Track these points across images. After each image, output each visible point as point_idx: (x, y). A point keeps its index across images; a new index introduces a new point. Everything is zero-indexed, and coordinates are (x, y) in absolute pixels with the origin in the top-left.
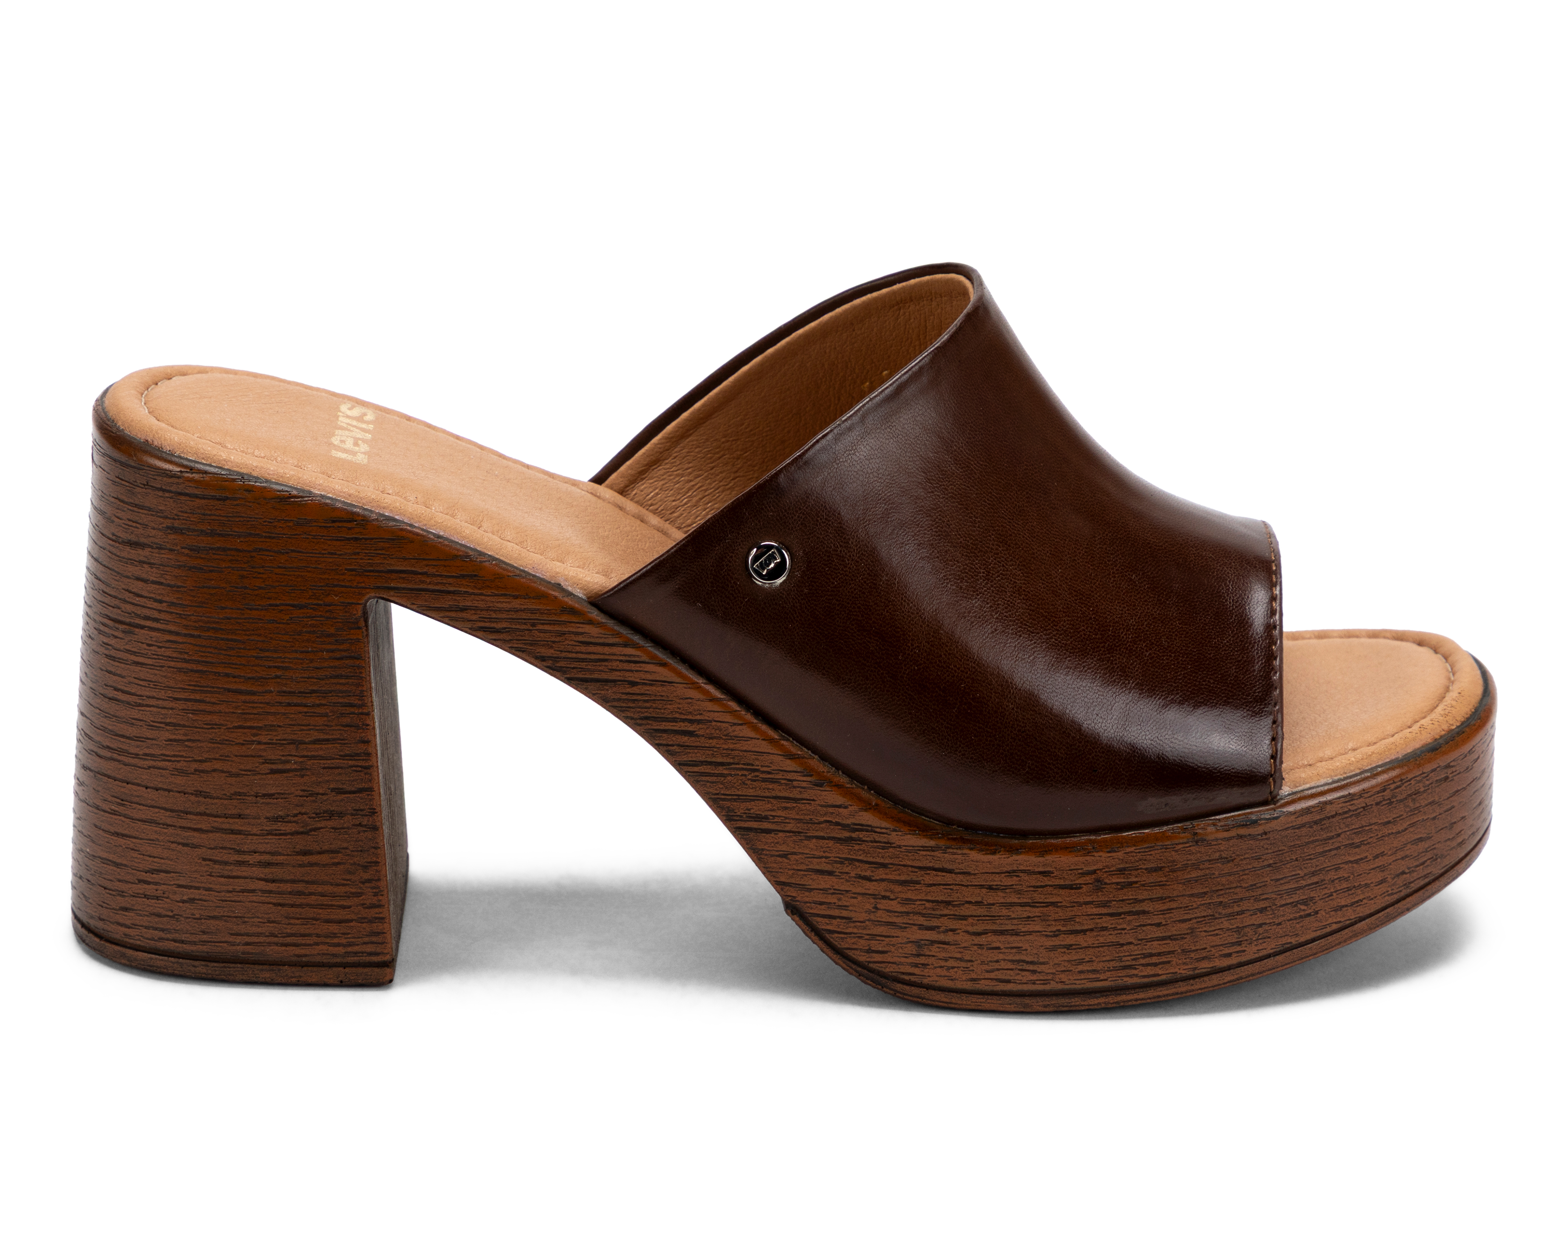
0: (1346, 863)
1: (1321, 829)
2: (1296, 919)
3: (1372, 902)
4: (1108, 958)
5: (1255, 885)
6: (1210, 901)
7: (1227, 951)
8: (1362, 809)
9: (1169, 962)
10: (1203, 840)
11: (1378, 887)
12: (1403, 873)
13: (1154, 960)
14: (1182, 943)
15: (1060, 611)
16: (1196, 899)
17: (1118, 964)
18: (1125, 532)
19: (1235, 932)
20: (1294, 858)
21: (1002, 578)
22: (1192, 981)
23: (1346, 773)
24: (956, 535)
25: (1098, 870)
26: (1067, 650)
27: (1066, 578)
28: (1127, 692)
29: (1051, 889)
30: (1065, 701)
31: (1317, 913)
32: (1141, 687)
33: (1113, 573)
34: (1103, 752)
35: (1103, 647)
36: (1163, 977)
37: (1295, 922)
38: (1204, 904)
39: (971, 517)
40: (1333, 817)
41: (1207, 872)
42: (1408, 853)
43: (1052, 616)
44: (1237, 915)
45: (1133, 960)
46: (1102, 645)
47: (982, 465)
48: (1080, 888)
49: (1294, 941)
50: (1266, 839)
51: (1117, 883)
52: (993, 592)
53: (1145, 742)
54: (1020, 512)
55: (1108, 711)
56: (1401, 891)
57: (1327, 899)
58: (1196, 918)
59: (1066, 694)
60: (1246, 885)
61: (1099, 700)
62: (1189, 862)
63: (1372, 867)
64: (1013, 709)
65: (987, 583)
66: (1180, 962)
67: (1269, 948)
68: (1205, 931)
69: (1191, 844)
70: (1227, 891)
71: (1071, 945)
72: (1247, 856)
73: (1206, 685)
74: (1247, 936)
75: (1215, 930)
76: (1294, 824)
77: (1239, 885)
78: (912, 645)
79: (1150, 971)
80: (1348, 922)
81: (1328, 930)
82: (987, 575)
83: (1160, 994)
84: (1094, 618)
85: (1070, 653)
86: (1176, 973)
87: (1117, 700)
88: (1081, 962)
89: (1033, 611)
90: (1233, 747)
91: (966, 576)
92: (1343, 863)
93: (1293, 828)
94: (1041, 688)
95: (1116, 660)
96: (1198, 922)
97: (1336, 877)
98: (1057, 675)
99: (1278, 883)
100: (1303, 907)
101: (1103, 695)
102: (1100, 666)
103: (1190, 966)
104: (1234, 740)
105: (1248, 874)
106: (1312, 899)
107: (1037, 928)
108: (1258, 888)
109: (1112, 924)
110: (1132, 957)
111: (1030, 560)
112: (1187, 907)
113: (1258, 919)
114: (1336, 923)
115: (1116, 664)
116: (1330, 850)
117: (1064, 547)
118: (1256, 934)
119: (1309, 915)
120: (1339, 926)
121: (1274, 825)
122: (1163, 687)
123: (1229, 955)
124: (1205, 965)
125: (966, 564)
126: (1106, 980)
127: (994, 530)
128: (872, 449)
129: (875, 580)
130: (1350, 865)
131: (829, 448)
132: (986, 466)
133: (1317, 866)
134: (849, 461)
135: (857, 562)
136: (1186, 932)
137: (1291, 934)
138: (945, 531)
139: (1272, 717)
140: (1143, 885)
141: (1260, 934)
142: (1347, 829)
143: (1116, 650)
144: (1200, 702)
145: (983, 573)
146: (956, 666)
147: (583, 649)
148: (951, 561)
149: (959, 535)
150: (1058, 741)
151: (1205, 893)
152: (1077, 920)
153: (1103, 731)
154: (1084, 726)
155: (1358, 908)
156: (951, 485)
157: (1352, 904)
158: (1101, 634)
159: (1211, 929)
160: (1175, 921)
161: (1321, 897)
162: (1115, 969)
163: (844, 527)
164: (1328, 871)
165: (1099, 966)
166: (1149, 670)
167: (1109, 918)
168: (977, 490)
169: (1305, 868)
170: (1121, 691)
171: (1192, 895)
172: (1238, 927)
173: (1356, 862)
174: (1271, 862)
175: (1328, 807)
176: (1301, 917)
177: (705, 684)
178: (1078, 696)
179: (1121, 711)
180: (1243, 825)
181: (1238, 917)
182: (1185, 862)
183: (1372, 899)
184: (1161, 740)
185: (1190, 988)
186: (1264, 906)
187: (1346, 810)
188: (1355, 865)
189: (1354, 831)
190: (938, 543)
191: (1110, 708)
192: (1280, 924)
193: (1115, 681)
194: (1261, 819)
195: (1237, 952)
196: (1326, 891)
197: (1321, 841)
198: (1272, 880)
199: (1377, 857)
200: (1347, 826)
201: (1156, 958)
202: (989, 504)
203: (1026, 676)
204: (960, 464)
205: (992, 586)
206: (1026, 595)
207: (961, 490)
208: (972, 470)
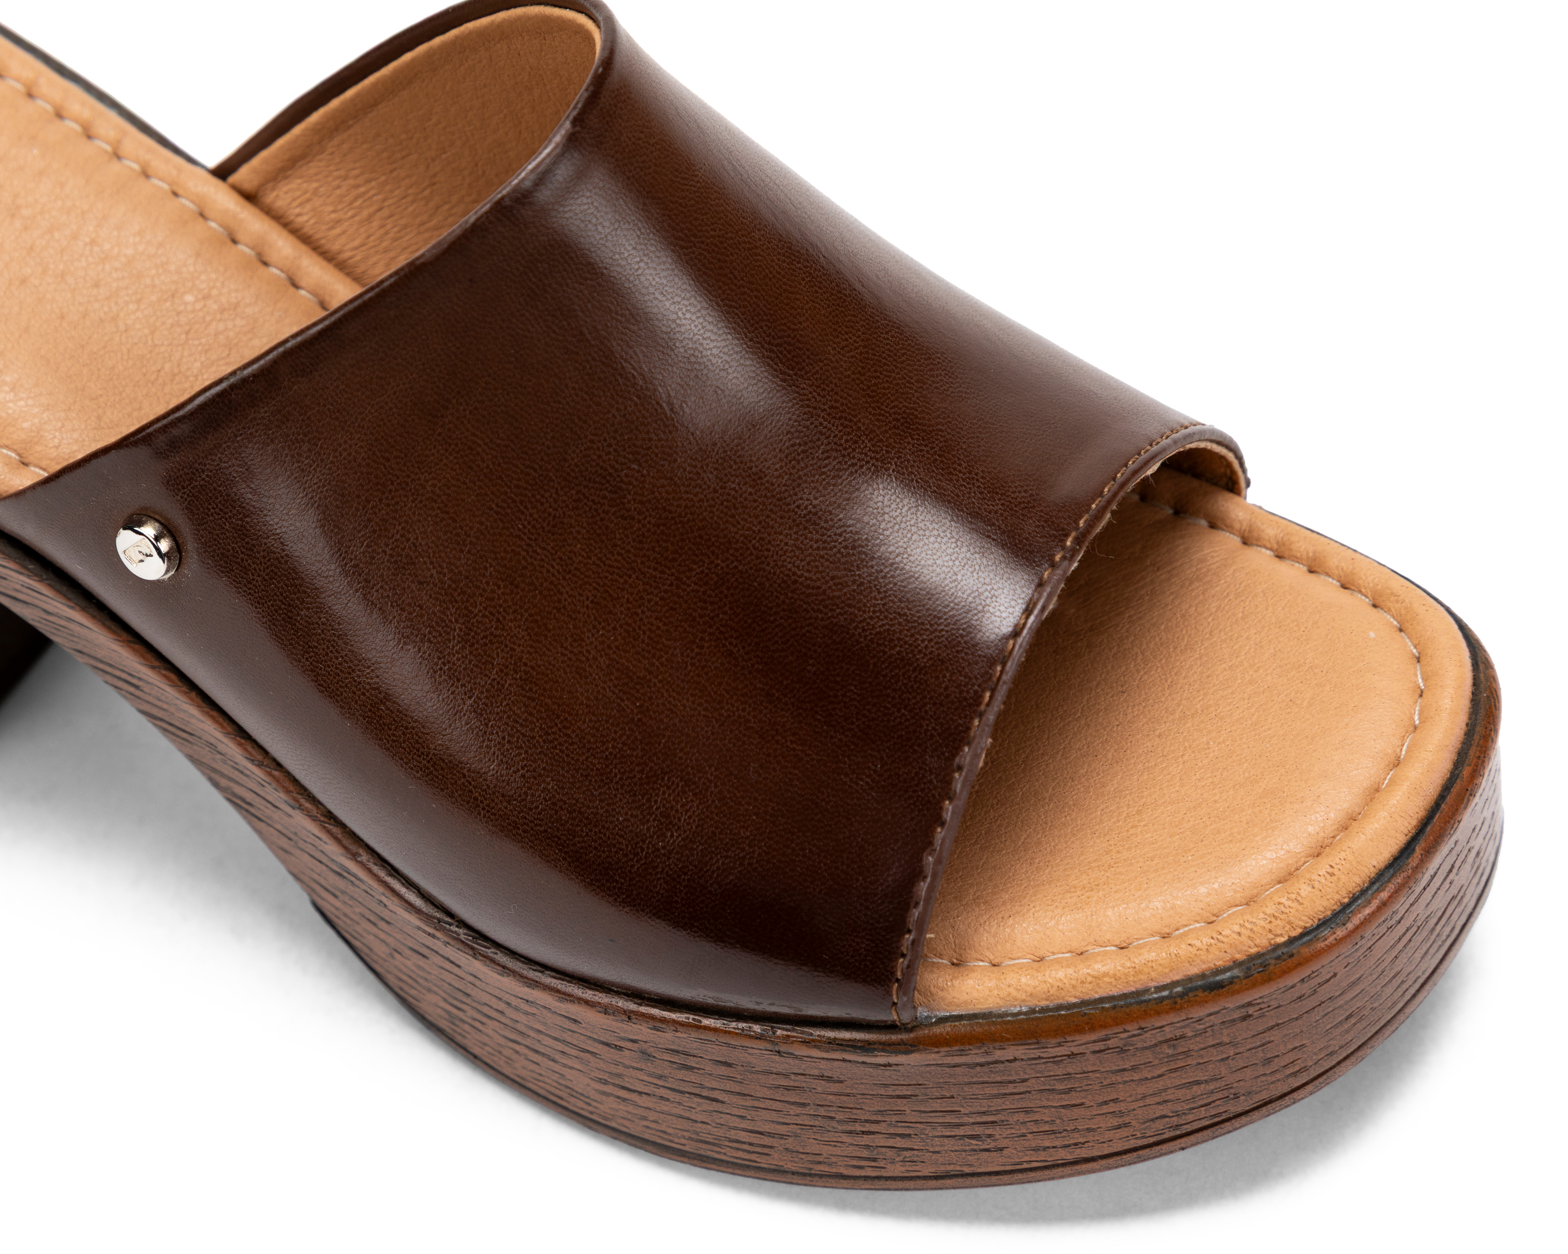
12: (1161, 1117)
13: (746, 1147)
14: (782, 1142)
16: (793, 1107)
18: (757, 558)
19: (866, 1148)
27: (609, 647)
31: (1000, 1149)
33: (702, 639)
35: (641, 772)
37: (964, 1153)
38: (806, 1114)
39: (458, 535)
42: (1171, 1097)
43: (564, 711)
45: (718, 1141)
54: (554, 526)
56: (1162, 1134)
57: (1017, 1139)
58: (798, 1124)
63: (1096, 1112)
65: (463, 648)
66: (784, 1157)
67: (926, 1171)
68: (815, 1139)
70: (841, 1109)
74: (885, 1155)
75: (829, 1141)
77: (859, 1107)
80: (1060, 1162)
81: (1024, 1166)
82: (465, 634)
84: (640, 720)
89: (534, 700)
92: (1039, 1107)
96: (802, 1128)
97: (1028, 1120)
100: (974, 1142)
105: (872, 1100)
106: (988, 1136)
108: (890, 1114)
111: (550, 613)
112: (782, 1111)
113: (899, 1143)
116: (1014, 1093)
117: (623, 590)
118: (899, 1155)
119: (986, 1150)
127: (496, 559)
129: (291, 612)
133: (992, 1106)
136: (783, 1133)
137: (960, 1163)
141: (905, 1158)
151: (806, 1104)
156: (433, 479)
157: (1064, 1146)
159: (822, 1139)
160: (765, 1120)
161: (1004, 1136)
164: (1012, 1112)
166: (712, 819)
169: (968, 1106)
171: (787, 1102)
172: (866, 1145)
173: (1066, 1107)
176: (973, 1150)
182: (767, 1068)
183: (1103, 1142)
186: (906, 1133)
188: (1063, 1111)
192: (936, 1152)
196: (1013, 1131)
202: (497, 513)
204: (457, 445)
205: (471, 653)
206: (526, 673)
207: (449, 488)
208: (478, 453)
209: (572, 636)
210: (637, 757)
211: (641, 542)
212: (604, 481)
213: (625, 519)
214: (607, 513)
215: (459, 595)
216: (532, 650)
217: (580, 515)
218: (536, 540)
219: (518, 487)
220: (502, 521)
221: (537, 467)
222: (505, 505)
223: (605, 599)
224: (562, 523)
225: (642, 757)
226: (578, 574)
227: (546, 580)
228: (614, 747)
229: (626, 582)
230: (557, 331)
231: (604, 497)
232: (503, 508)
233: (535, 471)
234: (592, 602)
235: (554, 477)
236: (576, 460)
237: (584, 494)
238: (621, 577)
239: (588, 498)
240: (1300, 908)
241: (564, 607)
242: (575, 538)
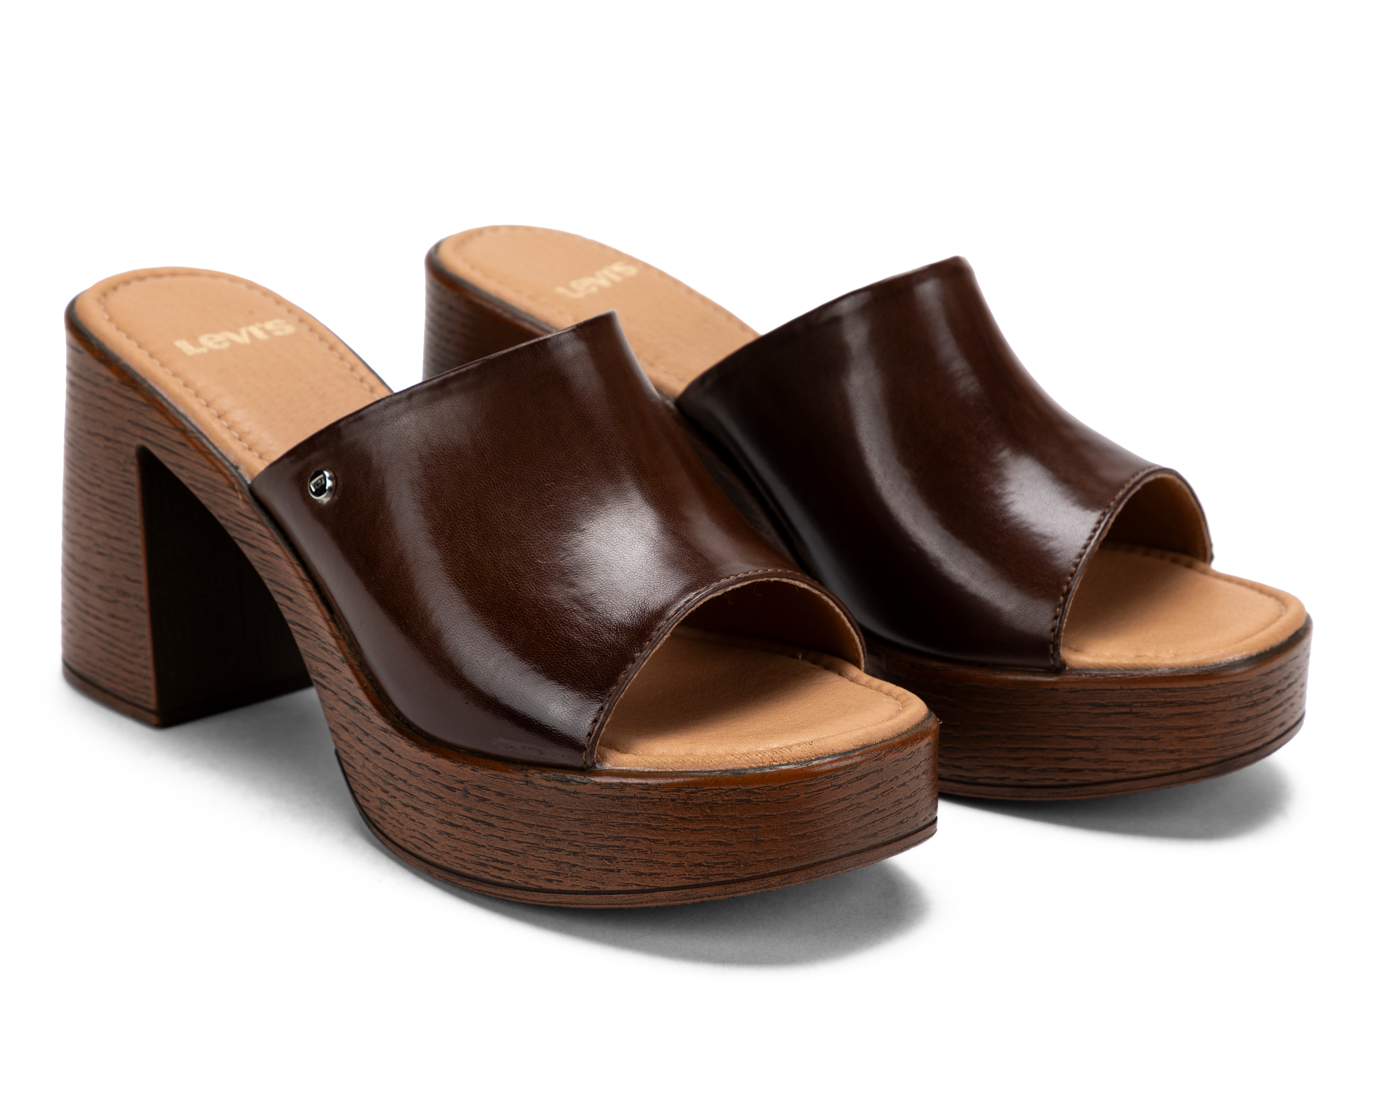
0: (645, 839)
1: (622, 804)
2: (602, 870)
3: (670, 879)
4: (471, 853)
5: (569, 831)
6: (536, 833)
7: (549, 877)
8: (658, 800)
9: (508, 871)
10: (532, 783)
11: (675, 868)
12: (700, 865)
13: (499, 865)
14: (517, 859)
15: (491, 578)
16: (526, 828)
17: (476, 860)
19: (555, 864)
20: (600, 821)
21: (460, 542)
22: (525, 892)
23: (658, 768)
24: (444, 500)
25: (466, 781)
26: (478, 608)
28: (505, 651)
29: (439, 785)
30: (459, 644)
31: (619, 871)
32: (517, 651)
34: (473, 691)
35: (506, 614)
36: (505, 882)
37: (601, 872)
38: (532, 834)
39: (463, 491)
40: (632, 797)
41: (535, 809)
42: (705, 849)
43: (481, 580)
44: (556, 851)
45: (486, 860)
46: (506, 612)
47: (495, 456)
48: (454, 791)
49: (602, 887)
50: (577, 798)
51: (477, 796)
52: (448, 549)
53: (503, 693)
55: (485, 662)
56: (699, 879)
57: (628, 863)
58: (527, 843)
59: (462, 639)
60: (563, 830)
61: (482, 651)
62: (522, 797)
63: (668, 850)
64: (425, 639)
65: (447, 542)
66: (516, 873)
67: (581, 886)
68: (533, 855)
69: (523, 783)
70: (549, 829)
71: (451, 834)
72: (563, 806)
73: (566, 665)
74: (564, 871)
75: (540, 857)
76: (600, 793)
77: (557, 827)
78: (381, 571)
79: (496, 873)
80: (647, 888)
81: (629, 888)
83: (505, 894)
85: (479, 610)
86: (514, 881)
87: (495, 655)
88: (455, 849)
89: (470, 572)
90: (563, 718)
91: (434, 532)
92: (642, 838)
93: (599, 796)
94: (447, 629)
95: (510, 626)
96: (528, 846)
97: (635, 848)
98: (462, 623)
99: (586, 836)
100: (607, 863)
101: (486, 648)
102: (495, 627)
103: (523, 880)
104: (566, 713)
105: (563, 821)
106: (615, 858)
107: (432, 813)
108: (571, 834)
109: (473, 827)
110: (486, 858)
112: (520, 832)
113: (572, 860)
114: (637, 885)
115: (508, 629)
116: (630, 824)
118: (570, 871)
119: (612, 871)
120: (640, 888)
121: (580, 788)
122: (533, 656)
123: (550, 881)
124: (534, 883)
125: (439, 524)
126: (470, 869)
127: (476, 506)
128: (411, 420)
130: (648, 841)
131: (379, 411)
132: (499, 458)
133: (618, 833)
134: (391, 425)
135: (370, 500)
136: (520, 851)
137: (599, 881)
138: (437, 495)
139: (601, 704)
140: (492, 804)
141: (573, 873)
142: (644, 812)
143: (515, 619)
144: (554, 676)
145: (449, 533)
146: (400, 595)
147: (238, 516)
148: (430, 518)
149: (447, 501)
150: (447, 672)
151: (533, 825)
152: (453, 816)
153: (476, 675)
154: (466, 667)
155: (657, 879)
156: (461, 464)
157: (650, 875)
158: (511, 604)
159: (536, 855)
160: (512, 840)
161: (622, 859)
162: (475, 863)
163: (371, 472)
164: (628, 840)
165: (466, 857)
166: (531, 641)
167: (471, 822)
168: (480, 473)
169: (609, 832)
170: (501, 649)
171: (524, 824)
172: (556, 861)
173: (654, 841)
174: (581, 817)
175: (628, 789)
176: (606, 870)
177: (298, 565)
178: (469, 643)
179: (494, 664)
180: (559, 781)
181: (557, 853)
182: (520, 796)
183: (669, 876)
184: (514, 695)
185: (525, 897)
186: (577, 851)
187: (643, 796)
188: (652, 843)
189: (650, 816)
190: (428, 502)
191: (487, 659)
192: (588, 870)
193: (500, 641)
194: (573, 781)
195: (557, 881)
196: (626, 856)
197: (622, 814)
198: (582, 832)
199: (672, 843)
200: (645, 809)
201: (500, 864)
203: (441, 617)
204: (477, 451)
205: (449, 545)
206: (471, 559)
207: (466, 469)
208: (485, 457)
209: (498, 547)
210: (507, 607)
211: (544, 516)
212: (537, 486)
213: (540, 504)
214: (533, 499)
215: (454, 518)
216: (477, 549)
217: (520, 497)
218: (497, 502)
219: (497, 477)
220: (484, 489)
221: (509, 470)
222: (488, 483)
223: (518, 535)
224: (511, 498)
225: (509, 608)
226: (510, 521)
227: (495, 521)
228: (498, 600)
229: (531, 531)
230: (539, 413)
231: (535, 493)
232: (487, 484)
233: (508, 472)
234: (512, 535)
235: (515, 477)
236: (527, 473)
237: (526, 488)
238: (530, 528)
239: (527, 491)
240: (790, 752)
241: (499, 534)
242: (515, 506)
